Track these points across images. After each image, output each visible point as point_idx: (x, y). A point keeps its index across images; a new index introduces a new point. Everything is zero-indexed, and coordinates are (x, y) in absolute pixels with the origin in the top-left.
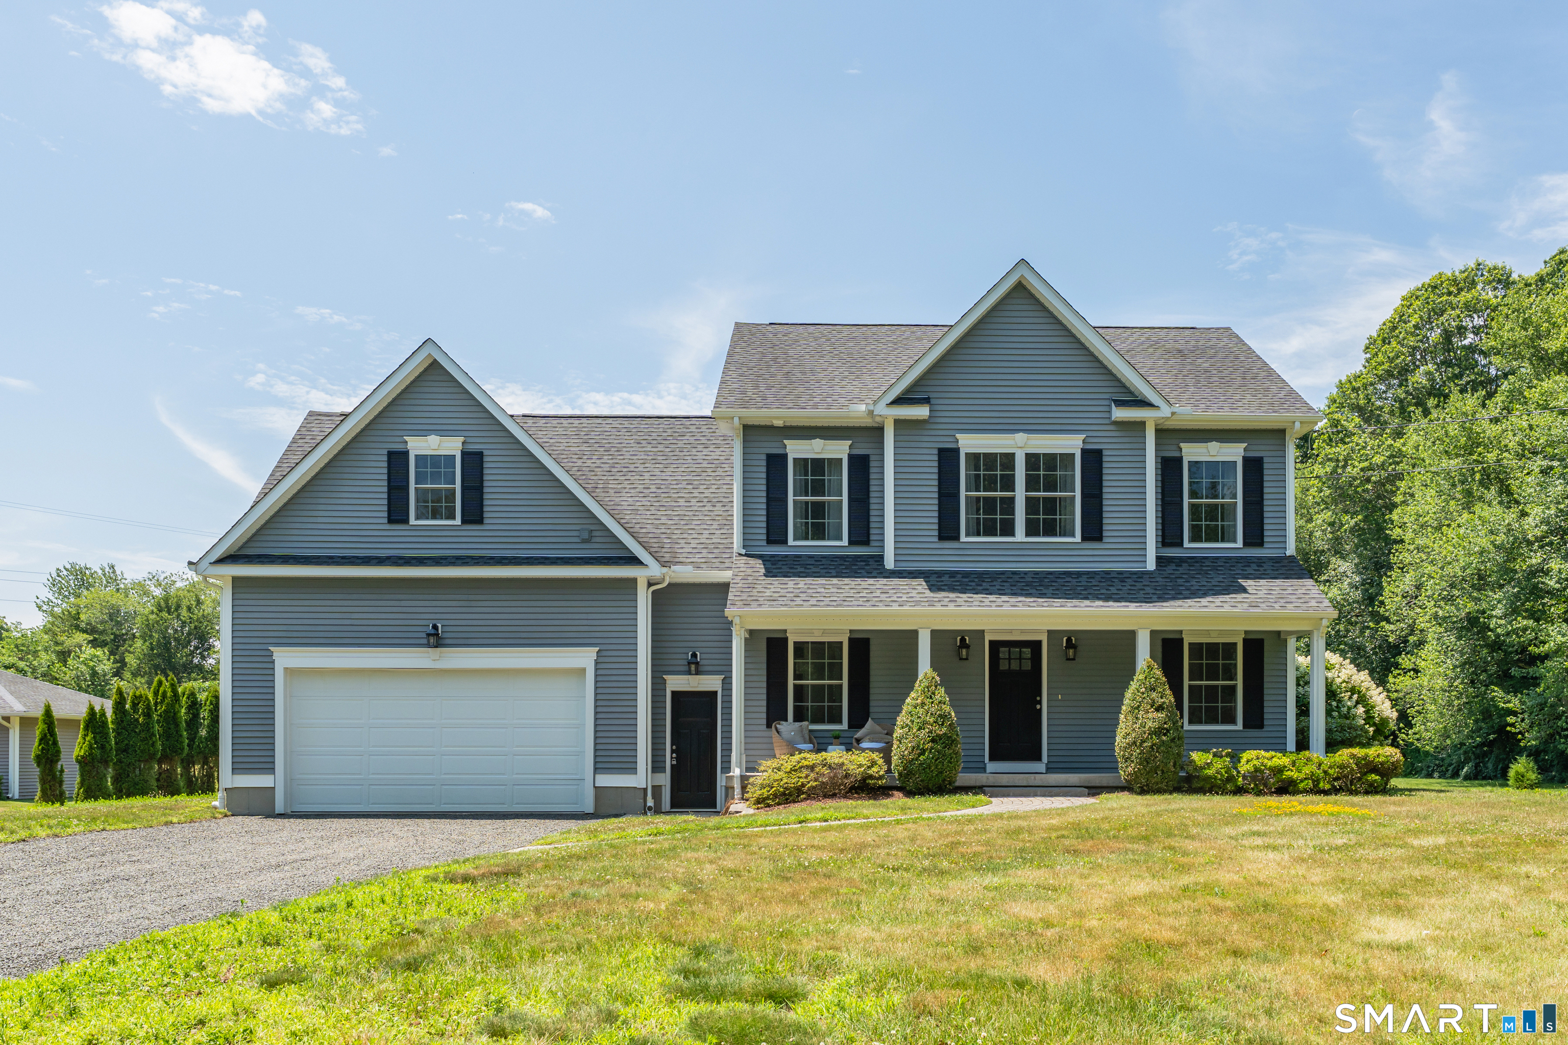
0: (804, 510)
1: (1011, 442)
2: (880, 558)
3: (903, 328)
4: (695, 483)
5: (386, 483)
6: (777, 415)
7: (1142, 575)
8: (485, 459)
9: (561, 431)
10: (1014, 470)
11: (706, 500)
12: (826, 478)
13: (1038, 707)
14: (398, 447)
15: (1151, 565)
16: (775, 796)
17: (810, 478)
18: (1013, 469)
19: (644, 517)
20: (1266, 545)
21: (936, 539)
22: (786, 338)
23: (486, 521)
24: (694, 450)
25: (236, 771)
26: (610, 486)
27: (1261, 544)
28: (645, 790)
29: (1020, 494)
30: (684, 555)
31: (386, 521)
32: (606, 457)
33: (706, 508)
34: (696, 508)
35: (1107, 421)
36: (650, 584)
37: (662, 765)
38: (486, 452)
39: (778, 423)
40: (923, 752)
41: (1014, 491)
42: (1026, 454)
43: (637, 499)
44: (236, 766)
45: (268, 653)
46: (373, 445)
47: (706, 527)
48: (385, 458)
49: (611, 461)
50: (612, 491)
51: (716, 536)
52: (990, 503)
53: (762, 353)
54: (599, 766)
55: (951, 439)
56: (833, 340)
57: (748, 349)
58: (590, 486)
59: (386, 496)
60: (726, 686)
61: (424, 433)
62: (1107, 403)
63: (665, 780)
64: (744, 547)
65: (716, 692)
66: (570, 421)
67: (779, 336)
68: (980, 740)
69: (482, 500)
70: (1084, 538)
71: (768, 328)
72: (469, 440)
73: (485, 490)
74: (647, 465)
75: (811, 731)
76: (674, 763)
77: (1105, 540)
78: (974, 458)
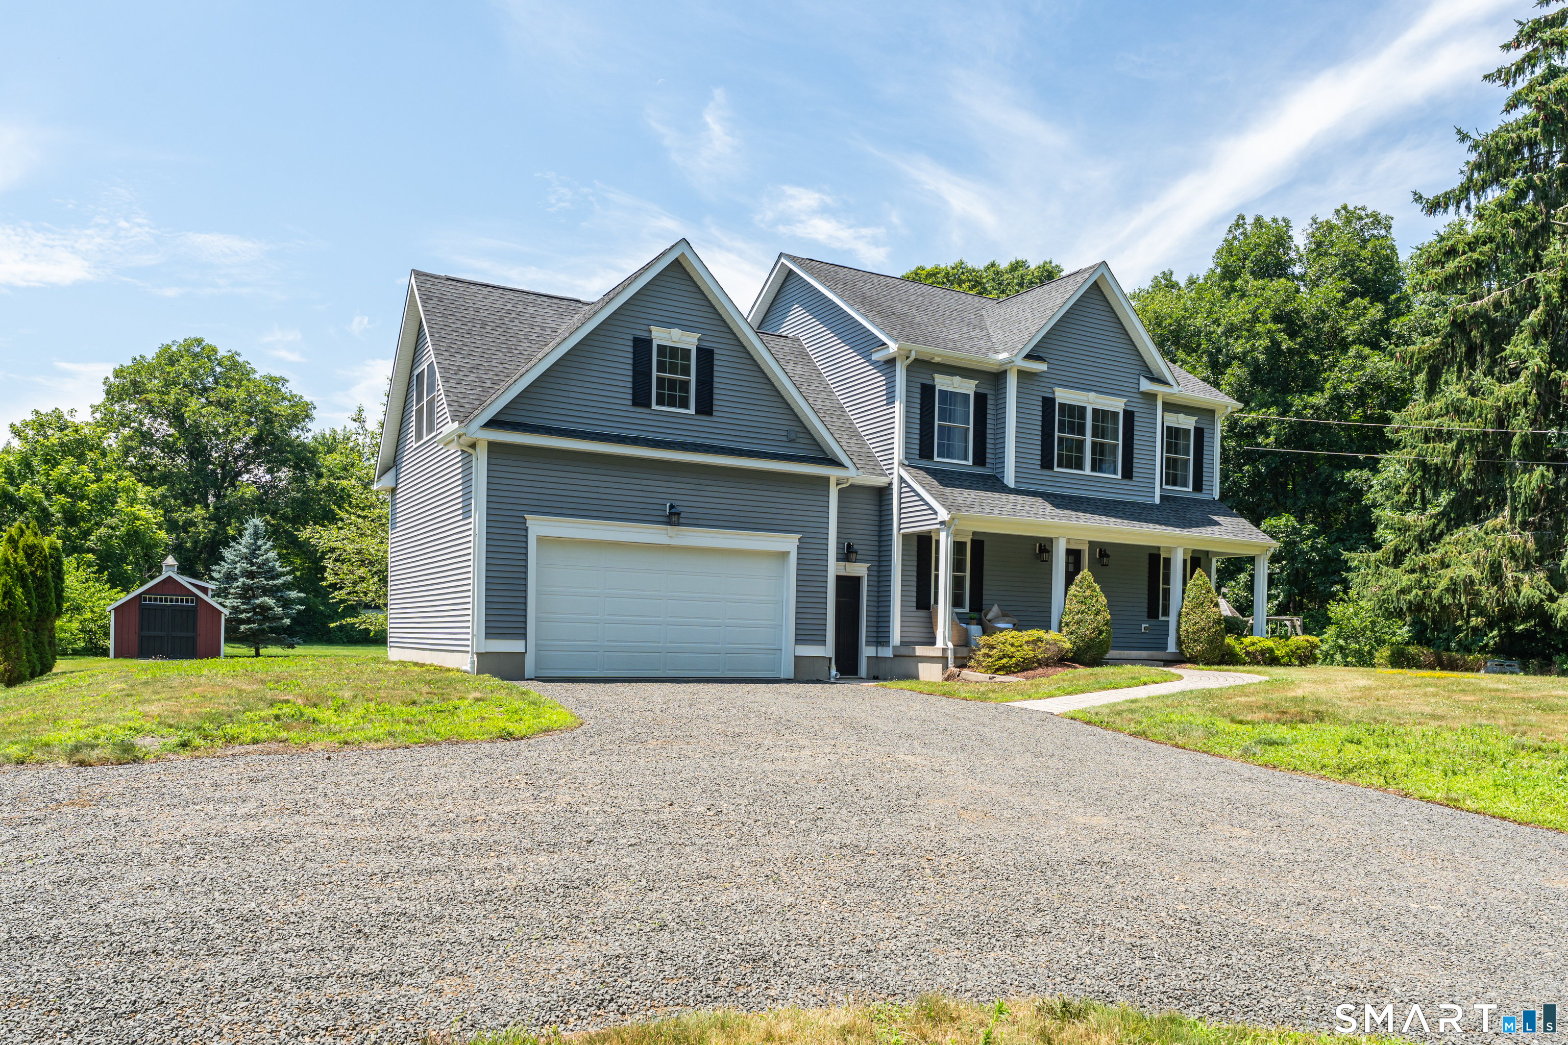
1: (1085, 398)
2: (996, 478)
5: (631, 367)
6: (938, 354)
7: (1153, 506)
8: (716, 357)
10: (1086, 420)
12: (959, 408)
14: (643, 334)
15: (1157, 500)
16: (1017, 665)
17: (949, 407)
20: (1204, 491)
21: (1039, 467)
22: (841, 277)
23: (714, 413)
25: (488, 636)
27: (1201, 490)
28: (831, 660)
29: (1088, 438)
31: (630, 403)
35: (1136, 391)
36: (838, 484)
38: (716, 351)
39: (937, 360)
40: (1101, 632)
41: (1085, 436)
42: (1093, 409)
45: (522, 520)
46: (620, 329)
48: (631, 343)
52: (1071, 443)
53: (848, 290)
54: (801, 638)
55: (1050, 391)
56: (878, 286)
57: (832, 283)
59: (630, 379)
61: (669, 325)
62: (1137, 377)
64: (906, 458)
65: (861, 578)
67: (833, 273)
69: (712, 393)
70: (1123, 477)
72: (703, 337)
73: (715, 385)
77: (1134, 479)
78: (1063, 407)
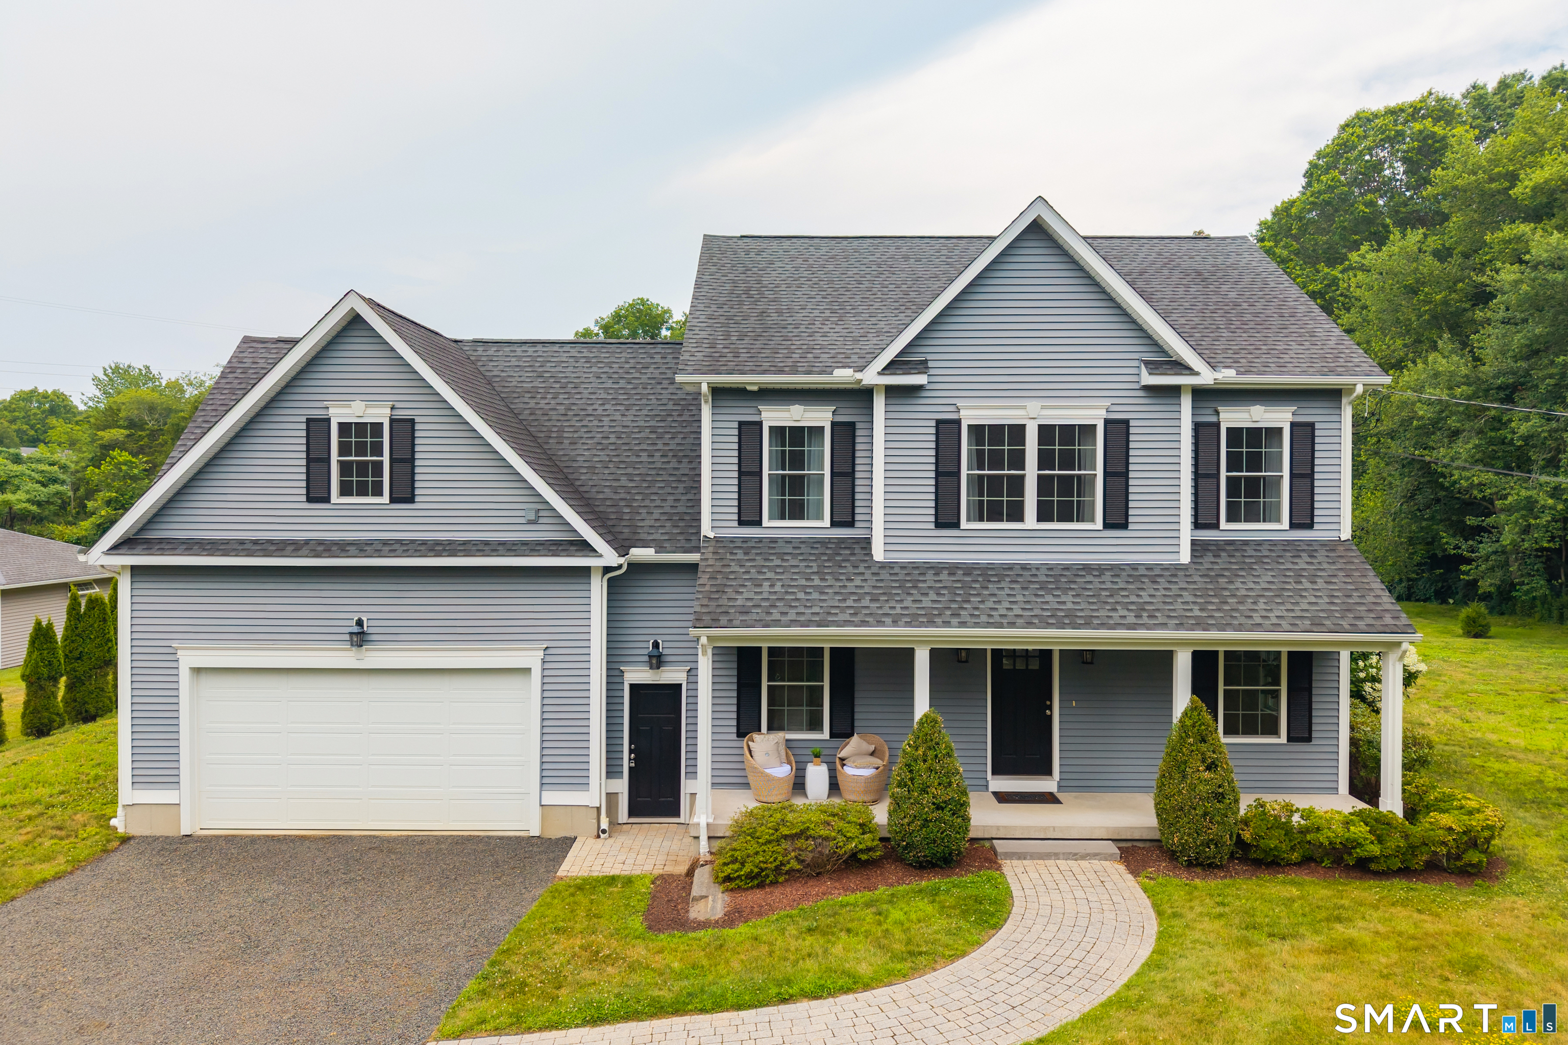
0: (779, 483)
1: (1021, 412)
2: (866, 543)
3: (887, 242)
4: (659, 430)
5: (304, 455)
8: (417, 427)
9: (514, 362)
10: (1024, 445)
11: (671, 454)
12: (806, 449)
13: (1048, 712)
14: (318, 413)
15: (1185, 557)
17: (787, 449)
18: (1023, 443)
19: (601, 476)
20: (1316, 527)
21: (932, 526)
22: (759, 258)
23: (417, 499)
24: (659, 387)
25: (136, 786)
26: (566, 435)
27: (1310, 526)
28: (598, 809)
29: (1031, 472)
30: (646, 530)
31: (304, 498)
32: (561, 396)
33: (671, 465)
34: (659, 465)
35: (1136, 386)
36: (606, 572)
37: (618, 769)
38: (417, 419)
41: (1024, 469)
42: (1039, 425)
43: (595, 452)
44: (136, 779)
45: (172, 651)
46: (290, 411)
47: (670, 490)
48: (304, 426)
49: (566, 402)
50: (566, 442)
51: (681, 503)
52: (995, 484)
53: (734, 282)
54: (545, 780)
55: (951, 409)
56: (811, 262)
57: (718, 276)
58: (542, 435)
59: (304, 470)
60: (692, 679)
61: (348, 397)
62: (1136, 363)
63: (622, 786)
64: (713, 528)
65: (680, 685)
66: (524, 348)
67: (752, 255)
68: (982, 753)
69: (413, 474)
70: (1107, 526)
71: (740, 242)
72: (398, 405)
73: (417, 463)
74: (606, 407)
75: (787, 740)
76: (633, 765)
77: (1131, 527)
78: (977, 431)
